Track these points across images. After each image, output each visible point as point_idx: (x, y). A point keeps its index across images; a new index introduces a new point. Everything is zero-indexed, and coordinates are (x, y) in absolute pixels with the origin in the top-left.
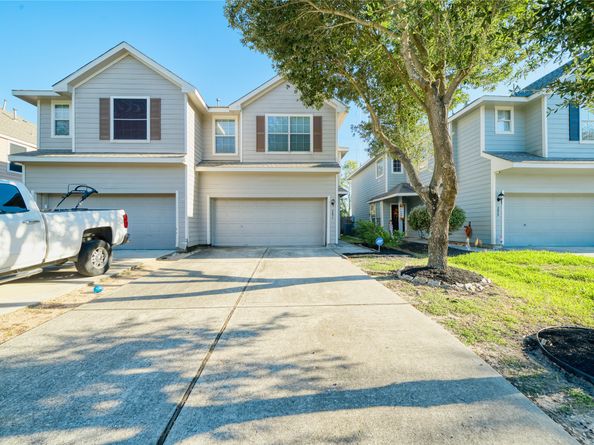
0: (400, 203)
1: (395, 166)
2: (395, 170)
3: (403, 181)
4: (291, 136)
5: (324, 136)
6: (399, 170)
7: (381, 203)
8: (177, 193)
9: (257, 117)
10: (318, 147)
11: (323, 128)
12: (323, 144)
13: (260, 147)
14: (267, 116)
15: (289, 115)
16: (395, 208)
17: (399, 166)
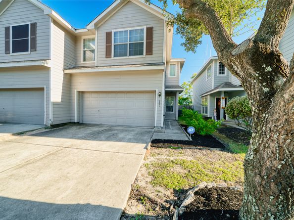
0: (222, 96)
1: (220, 70)
2: (220, 73)
3: (226, 81)
4: (130, 44)
5: (154, 42)
6: (223, 73)
7: (209, 97)
8: (45, 87)
9: (107, 33)
10: (150, 51)
11: (154, 36)
12: (154, 49)
13: (108, 54)
14: (113, 31)
15: (128, 29)
16: (218, 100)
17: (223, 70)
